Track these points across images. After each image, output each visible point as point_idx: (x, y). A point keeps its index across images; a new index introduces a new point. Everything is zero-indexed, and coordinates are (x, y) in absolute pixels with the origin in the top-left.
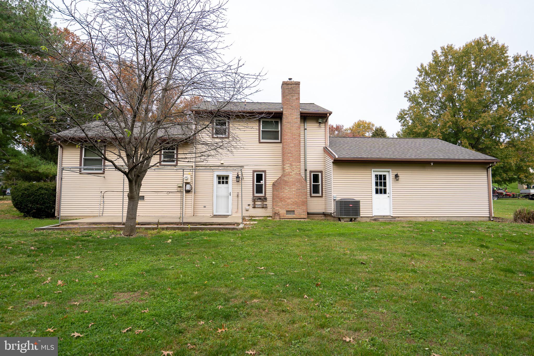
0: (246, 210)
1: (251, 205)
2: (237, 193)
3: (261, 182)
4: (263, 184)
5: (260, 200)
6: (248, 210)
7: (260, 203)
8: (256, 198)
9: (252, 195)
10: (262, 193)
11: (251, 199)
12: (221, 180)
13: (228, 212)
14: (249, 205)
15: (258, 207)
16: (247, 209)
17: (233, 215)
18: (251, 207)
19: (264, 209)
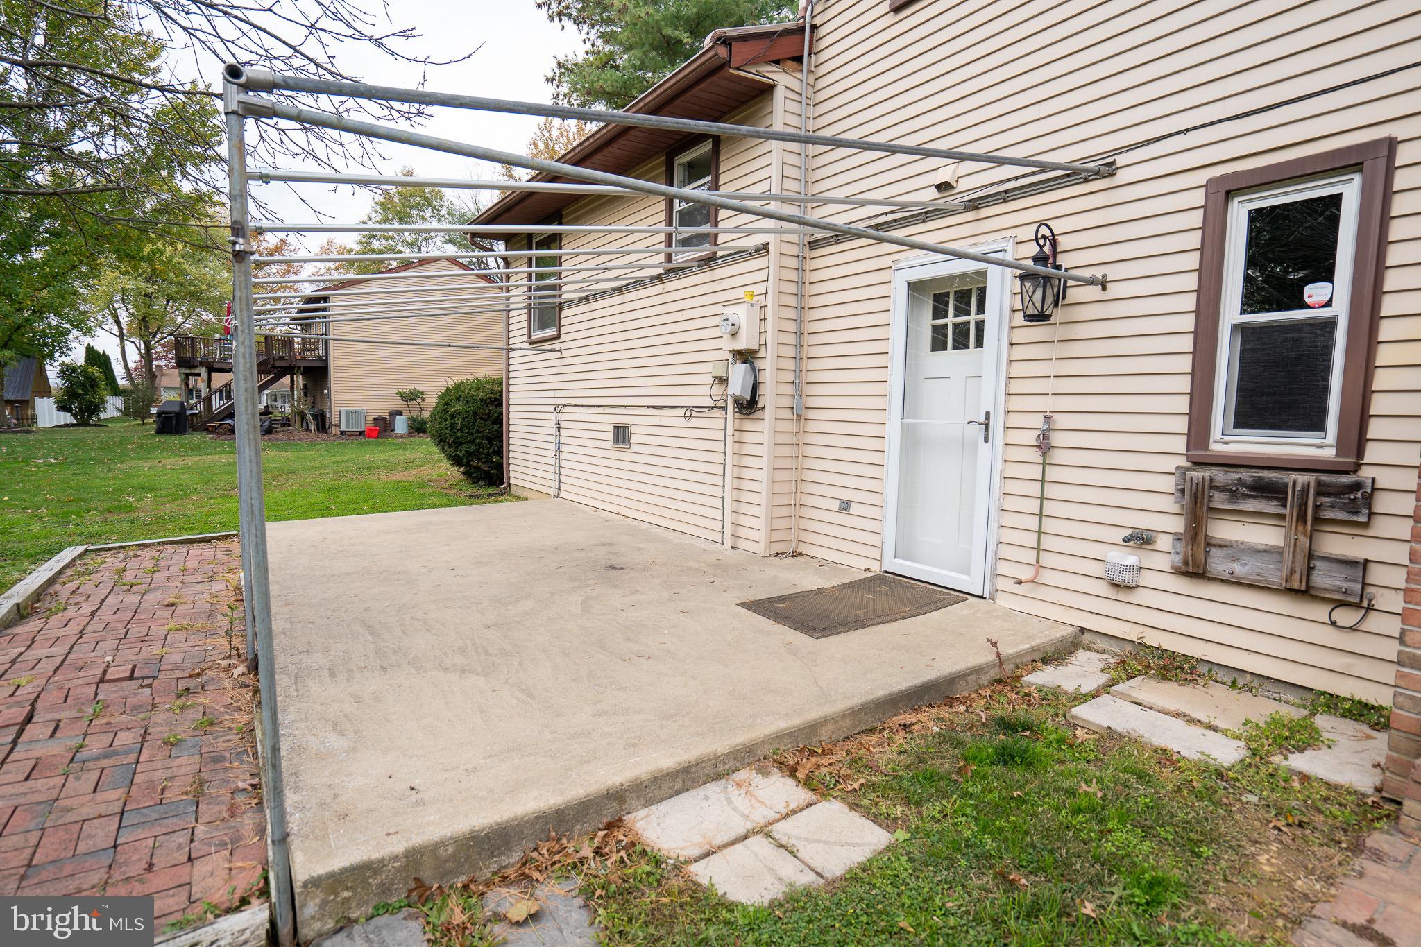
0: (1116, 586)
1: (1164, 543)
2: (1038, 421)
3: (1315, 292)
4: (1329, 326)
5: (1271, 507)
6: (1129, 588)
7: (1268, 535)
8: (1221, 476)
9: (1180, 444)
10: (1318, 425)
11: (1169, 484)
12: (951, 320)
13: (967, 572)
14: (1141, 540)
15: (1240, 570)
16: (1126, 579)
17: (1003, 601)
18: (1164, 562)
19: (1320, 612)
